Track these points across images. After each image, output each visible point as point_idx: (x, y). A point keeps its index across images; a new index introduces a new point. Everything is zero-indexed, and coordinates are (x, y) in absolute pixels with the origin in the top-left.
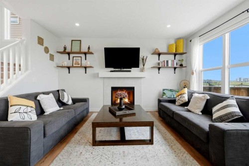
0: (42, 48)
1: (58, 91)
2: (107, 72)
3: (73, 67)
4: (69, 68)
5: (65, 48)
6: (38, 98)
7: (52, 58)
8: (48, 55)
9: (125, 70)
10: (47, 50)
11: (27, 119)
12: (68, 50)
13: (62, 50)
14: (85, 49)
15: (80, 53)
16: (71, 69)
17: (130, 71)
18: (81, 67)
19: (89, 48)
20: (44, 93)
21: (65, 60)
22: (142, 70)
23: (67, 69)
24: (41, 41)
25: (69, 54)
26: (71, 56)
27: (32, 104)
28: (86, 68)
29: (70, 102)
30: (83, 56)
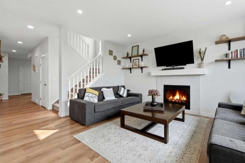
0: (112, 57)
1: (118, 86)
2: (159, 71)
3: (133, 68)
4: (130, 69)
5: (128, 54)
6: (102, 90)
7: (119, 63)
8: (116, 61)
9: (178, 67)
10: (115, 58)
11: (92, 101)
12: (130, 55)
13: (126, 56)
14: (141, 53)
15: (138, 56)
16: (132, 70)
17: (183, 68)
18: (139, 67)
19: (144, 51)
20: (107, 88)
21: (127, 63)
22: (200, 66)
23: (129, 71)
24: (111, 53)
25: (130, 58)
26: (132, 59)
27: (97, 93)
28: (142, 68)
29: (125, 95)
30: (140, 58)
